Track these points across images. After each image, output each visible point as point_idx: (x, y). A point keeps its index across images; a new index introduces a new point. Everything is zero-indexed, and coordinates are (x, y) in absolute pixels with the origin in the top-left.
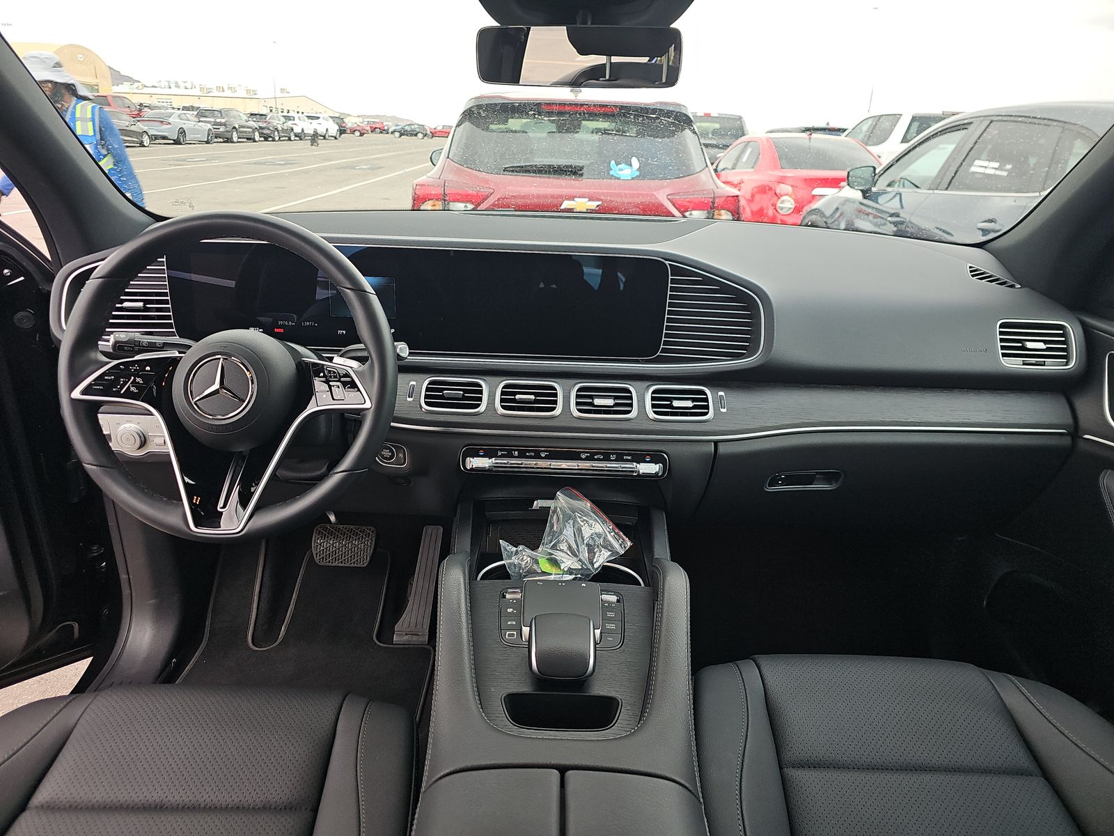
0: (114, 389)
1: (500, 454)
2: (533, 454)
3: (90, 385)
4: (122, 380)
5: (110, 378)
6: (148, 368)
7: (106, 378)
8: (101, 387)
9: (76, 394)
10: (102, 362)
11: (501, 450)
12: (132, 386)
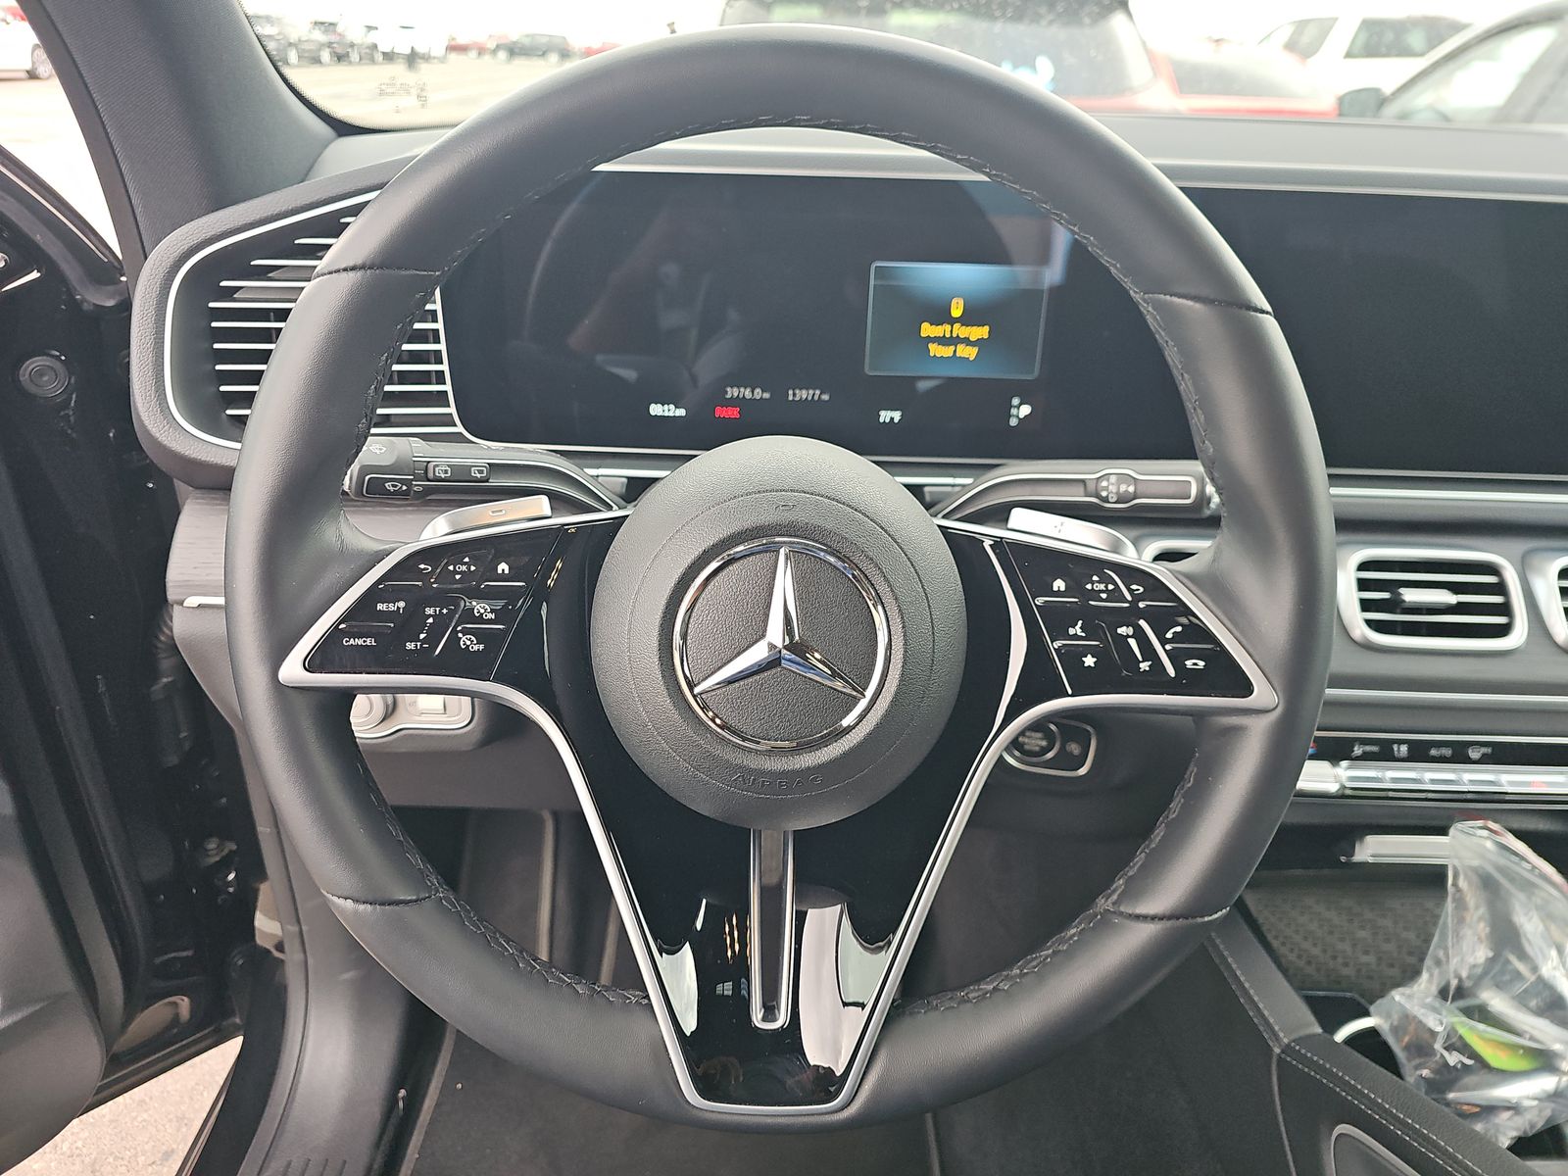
0: (410, 646)
1: (1358, 751)
2: (1447, 752)
3: (333, 635)
4: (429, 611)
5: (392, 607)
6: (503, 567)
7: (380, 607)
8: (370, 642)
9: (293, 670)
10: (360, 553)
11: (1364, 742)
12: (465, 632)
